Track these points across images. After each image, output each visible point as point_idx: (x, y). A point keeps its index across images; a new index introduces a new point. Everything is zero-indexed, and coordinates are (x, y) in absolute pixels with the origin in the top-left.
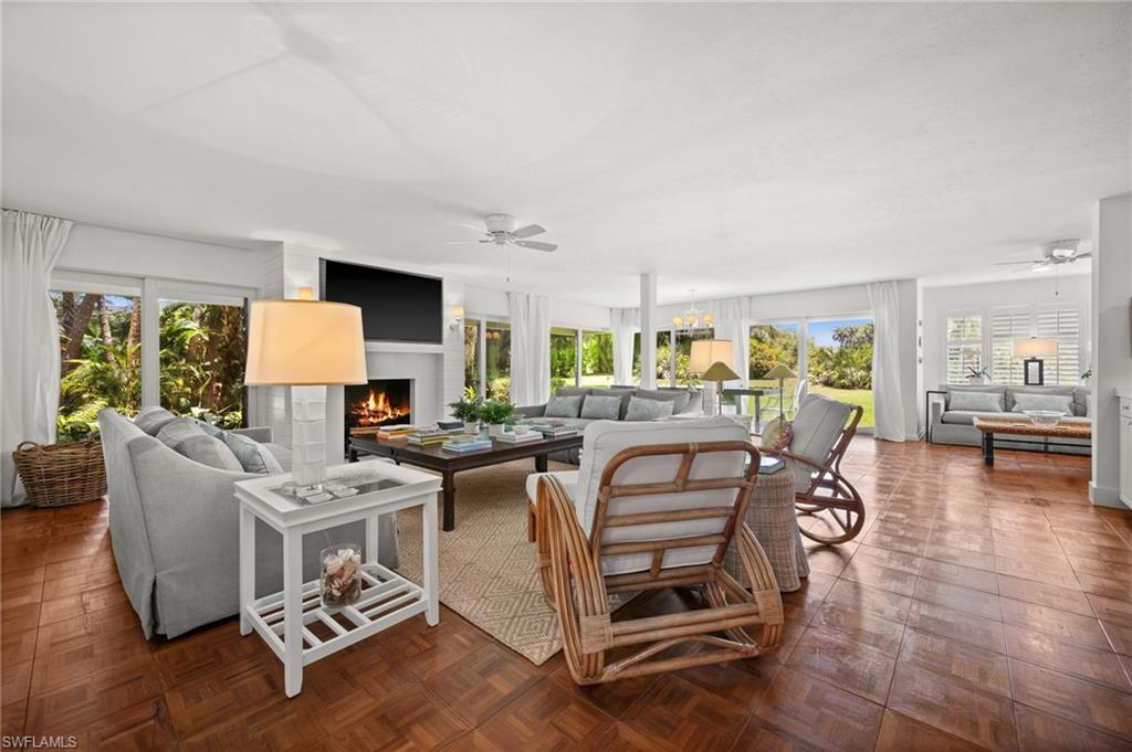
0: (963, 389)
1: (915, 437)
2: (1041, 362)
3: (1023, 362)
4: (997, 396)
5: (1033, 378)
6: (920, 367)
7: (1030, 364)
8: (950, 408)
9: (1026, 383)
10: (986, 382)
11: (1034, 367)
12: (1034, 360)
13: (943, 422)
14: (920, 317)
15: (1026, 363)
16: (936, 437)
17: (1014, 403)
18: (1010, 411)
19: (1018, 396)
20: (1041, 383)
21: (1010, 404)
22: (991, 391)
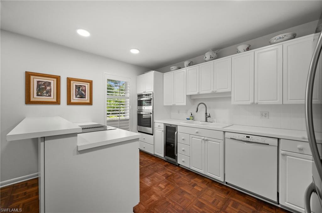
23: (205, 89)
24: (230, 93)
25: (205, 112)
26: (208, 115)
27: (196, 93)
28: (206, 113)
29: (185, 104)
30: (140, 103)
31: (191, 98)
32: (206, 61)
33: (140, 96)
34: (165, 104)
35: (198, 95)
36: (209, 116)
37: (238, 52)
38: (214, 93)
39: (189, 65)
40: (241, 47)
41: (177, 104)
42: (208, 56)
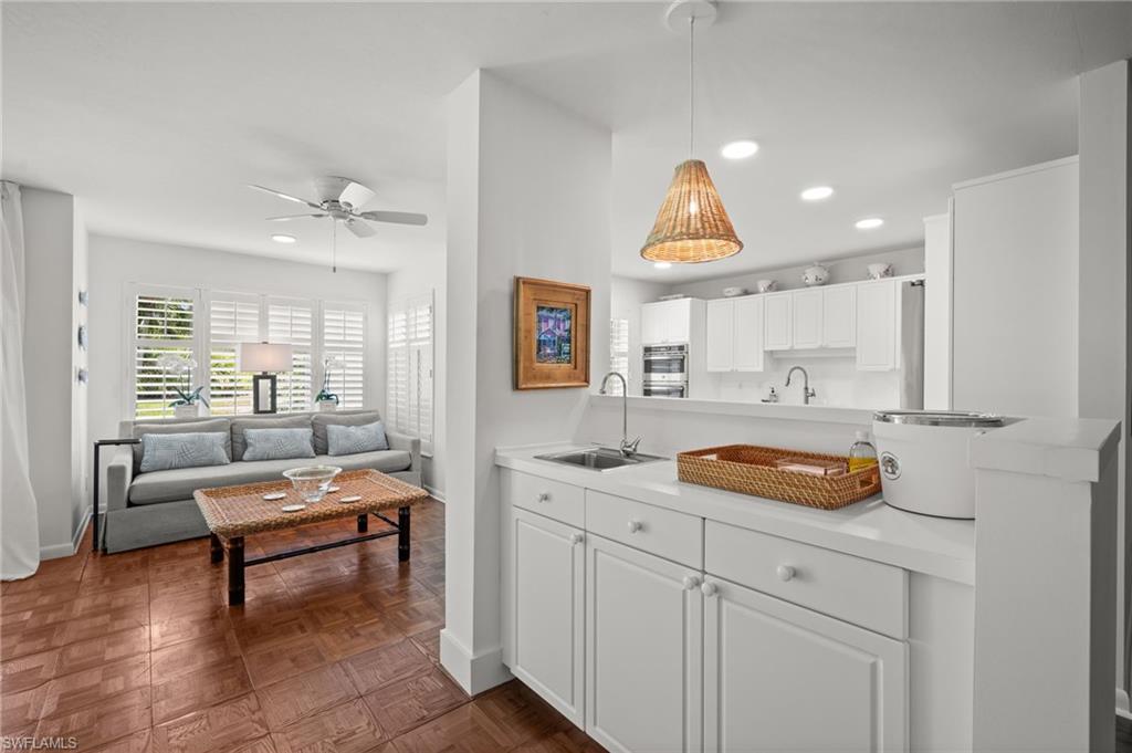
0: (164, 427)
1: (67, 547)
2: (273, 379)
3: (251, 378)
4: (220, 437)
5: (265, 404)
6: (79, 392)
7: (260, 381)
8: (143, 468)
9: (257, 410)
10: (202, 412)
11: (265, 384)
12: (265, 376)
13: (130, 504)
14: (80, 283)
15: (256, 379)
16: (116, 538)
17: (245, 445)
18: (241, 460)
19: (251, 433)
20: (274, 410)
21: (239, 448)
22: (213, 428)
23: (805, 341)
24: (854, 349)
25: (804, 386)
26: (810, 391)
27: (786, 347)
28: (806, 389)
29: (760, 368)
30: (649, 367)
31: (773, 357)
32: (808, 286)
33: (648, 350)
34: (710, 369)
35: (792, 351)
36: (813, 395)
37: (869, 276)
38: (822, 349)
39: (770, 288)
40: (876, 269)
41: (740, 370)
42: (811, 275)
